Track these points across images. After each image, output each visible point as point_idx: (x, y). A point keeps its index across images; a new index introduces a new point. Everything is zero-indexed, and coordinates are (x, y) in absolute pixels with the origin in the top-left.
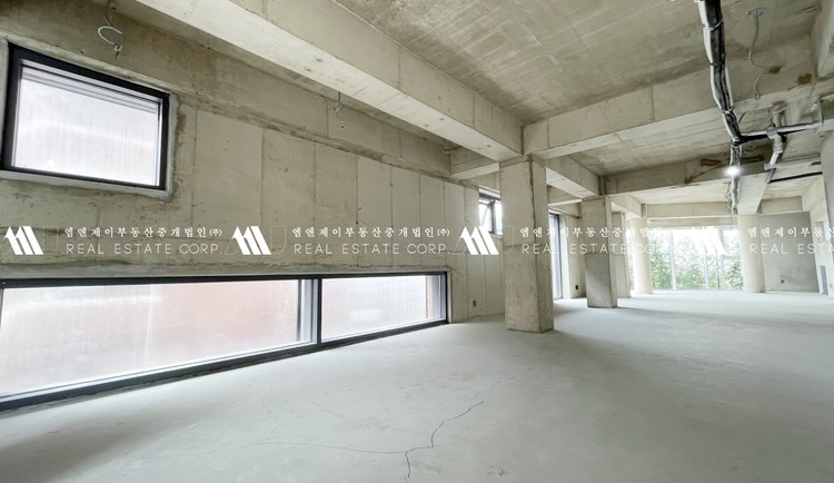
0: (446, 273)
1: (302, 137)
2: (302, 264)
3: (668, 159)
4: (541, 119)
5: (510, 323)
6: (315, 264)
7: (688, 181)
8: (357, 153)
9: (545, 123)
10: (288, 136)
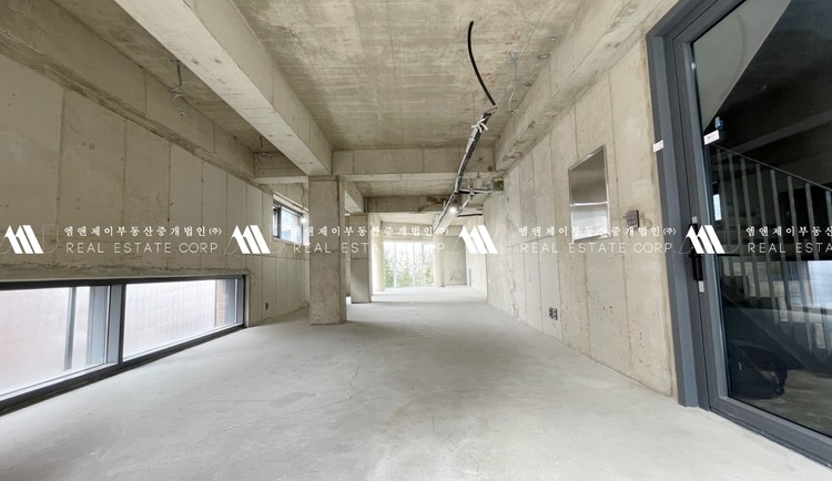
0: (244, 276)
1: (112, 109)
2: (107, 267)
3: (410, 193)
4: (348, 149)
5: (314, 319)
6: (122, 266)
7: (420, 210)
8: (171, 140)
9: (351, 154)
10: (97, 105)
